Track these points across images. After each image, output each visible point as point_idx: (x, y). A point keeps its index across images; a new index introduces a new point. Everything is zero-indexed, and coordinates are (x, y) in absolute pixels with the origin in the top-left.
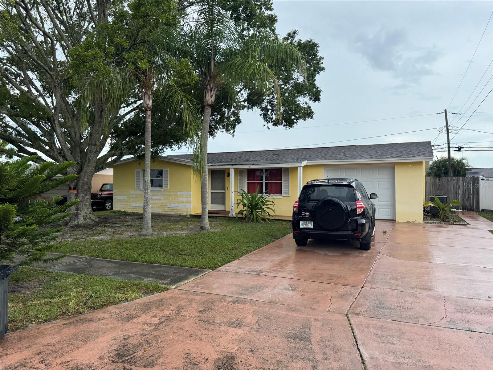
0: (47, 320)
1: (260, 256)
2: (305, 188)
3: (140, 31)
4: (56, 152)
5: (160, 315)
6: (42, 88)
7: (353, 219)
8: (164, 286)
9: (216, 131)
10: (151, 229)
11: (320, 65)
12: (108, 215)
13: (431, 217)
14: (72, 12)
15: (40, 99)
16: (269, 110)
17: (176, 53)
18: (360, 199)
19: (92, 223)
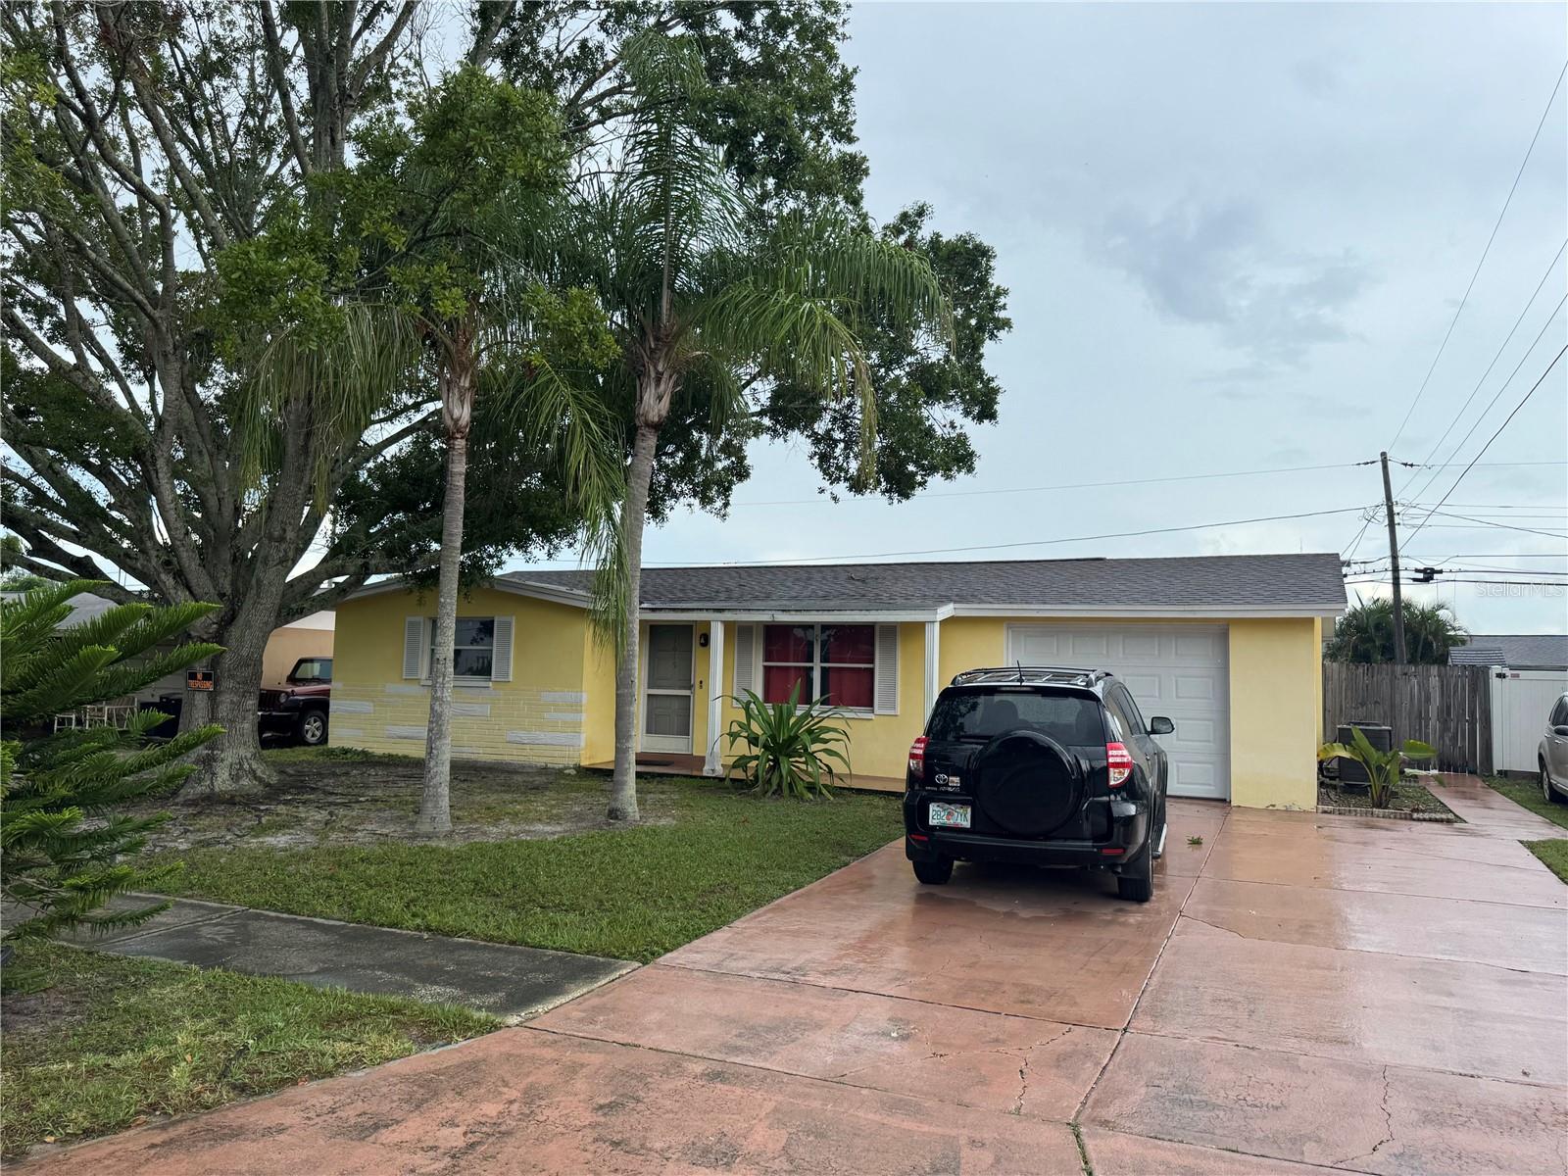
0: (93, 1131)
1: (800, 915)
2: (946, 695)
3: (443, 199)
4: (154, 561)
5: (469, 1118)
6: (121, 350)
7: (1098, 802)
8: (483, 1015)
9: (670, 502)
10: (446, 817)
11: (996, 313)
12: (309, 763)
13: (1344, 792)
14: (232, 126)
15: (113, 387)
16: (836, 442)
17: (553, 263)
18: (1118, 736)
19: (258, 789)
